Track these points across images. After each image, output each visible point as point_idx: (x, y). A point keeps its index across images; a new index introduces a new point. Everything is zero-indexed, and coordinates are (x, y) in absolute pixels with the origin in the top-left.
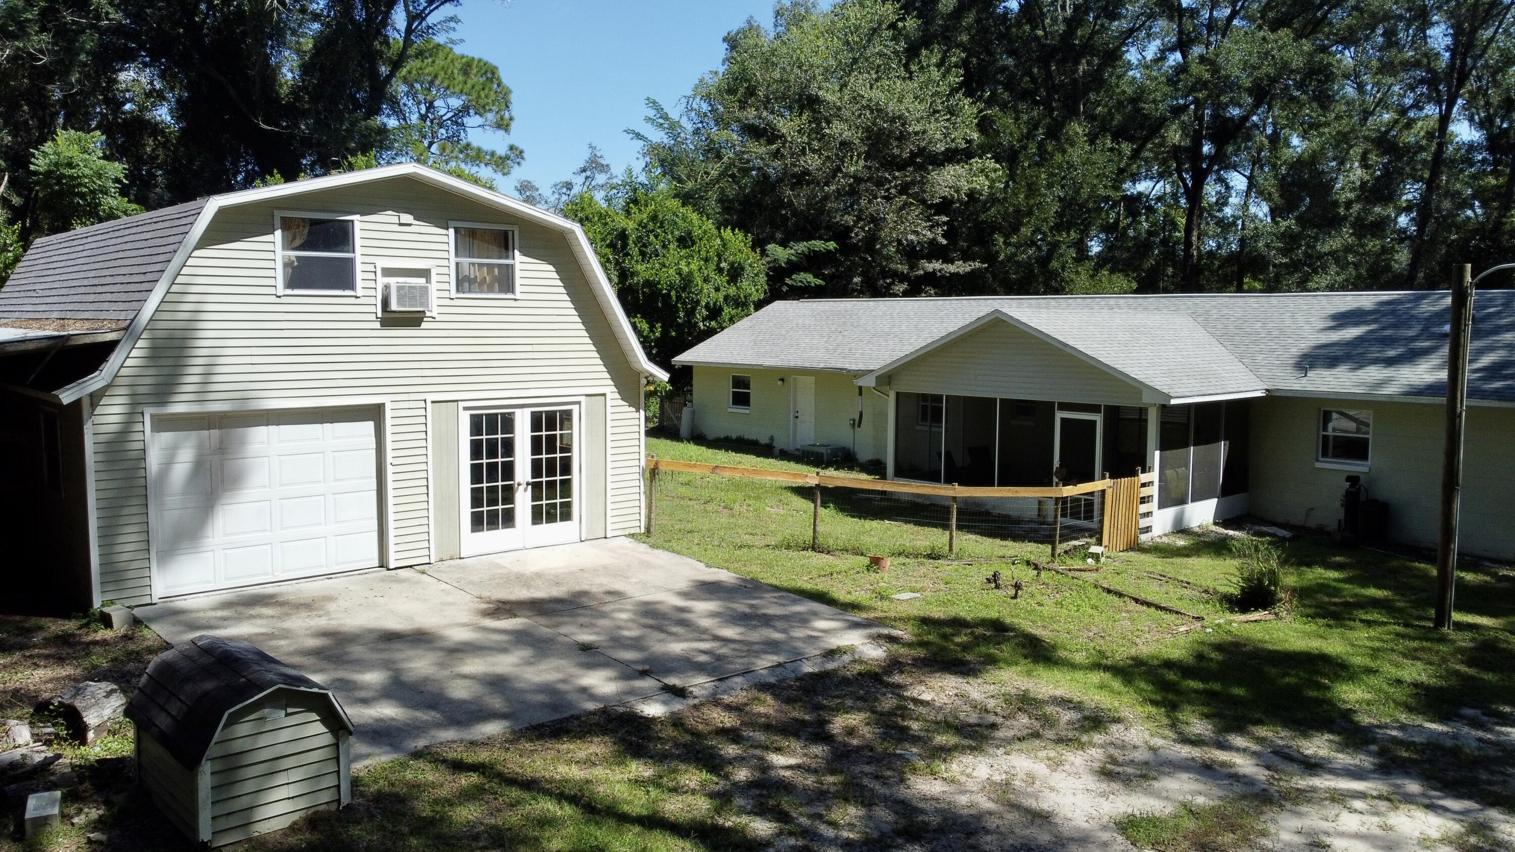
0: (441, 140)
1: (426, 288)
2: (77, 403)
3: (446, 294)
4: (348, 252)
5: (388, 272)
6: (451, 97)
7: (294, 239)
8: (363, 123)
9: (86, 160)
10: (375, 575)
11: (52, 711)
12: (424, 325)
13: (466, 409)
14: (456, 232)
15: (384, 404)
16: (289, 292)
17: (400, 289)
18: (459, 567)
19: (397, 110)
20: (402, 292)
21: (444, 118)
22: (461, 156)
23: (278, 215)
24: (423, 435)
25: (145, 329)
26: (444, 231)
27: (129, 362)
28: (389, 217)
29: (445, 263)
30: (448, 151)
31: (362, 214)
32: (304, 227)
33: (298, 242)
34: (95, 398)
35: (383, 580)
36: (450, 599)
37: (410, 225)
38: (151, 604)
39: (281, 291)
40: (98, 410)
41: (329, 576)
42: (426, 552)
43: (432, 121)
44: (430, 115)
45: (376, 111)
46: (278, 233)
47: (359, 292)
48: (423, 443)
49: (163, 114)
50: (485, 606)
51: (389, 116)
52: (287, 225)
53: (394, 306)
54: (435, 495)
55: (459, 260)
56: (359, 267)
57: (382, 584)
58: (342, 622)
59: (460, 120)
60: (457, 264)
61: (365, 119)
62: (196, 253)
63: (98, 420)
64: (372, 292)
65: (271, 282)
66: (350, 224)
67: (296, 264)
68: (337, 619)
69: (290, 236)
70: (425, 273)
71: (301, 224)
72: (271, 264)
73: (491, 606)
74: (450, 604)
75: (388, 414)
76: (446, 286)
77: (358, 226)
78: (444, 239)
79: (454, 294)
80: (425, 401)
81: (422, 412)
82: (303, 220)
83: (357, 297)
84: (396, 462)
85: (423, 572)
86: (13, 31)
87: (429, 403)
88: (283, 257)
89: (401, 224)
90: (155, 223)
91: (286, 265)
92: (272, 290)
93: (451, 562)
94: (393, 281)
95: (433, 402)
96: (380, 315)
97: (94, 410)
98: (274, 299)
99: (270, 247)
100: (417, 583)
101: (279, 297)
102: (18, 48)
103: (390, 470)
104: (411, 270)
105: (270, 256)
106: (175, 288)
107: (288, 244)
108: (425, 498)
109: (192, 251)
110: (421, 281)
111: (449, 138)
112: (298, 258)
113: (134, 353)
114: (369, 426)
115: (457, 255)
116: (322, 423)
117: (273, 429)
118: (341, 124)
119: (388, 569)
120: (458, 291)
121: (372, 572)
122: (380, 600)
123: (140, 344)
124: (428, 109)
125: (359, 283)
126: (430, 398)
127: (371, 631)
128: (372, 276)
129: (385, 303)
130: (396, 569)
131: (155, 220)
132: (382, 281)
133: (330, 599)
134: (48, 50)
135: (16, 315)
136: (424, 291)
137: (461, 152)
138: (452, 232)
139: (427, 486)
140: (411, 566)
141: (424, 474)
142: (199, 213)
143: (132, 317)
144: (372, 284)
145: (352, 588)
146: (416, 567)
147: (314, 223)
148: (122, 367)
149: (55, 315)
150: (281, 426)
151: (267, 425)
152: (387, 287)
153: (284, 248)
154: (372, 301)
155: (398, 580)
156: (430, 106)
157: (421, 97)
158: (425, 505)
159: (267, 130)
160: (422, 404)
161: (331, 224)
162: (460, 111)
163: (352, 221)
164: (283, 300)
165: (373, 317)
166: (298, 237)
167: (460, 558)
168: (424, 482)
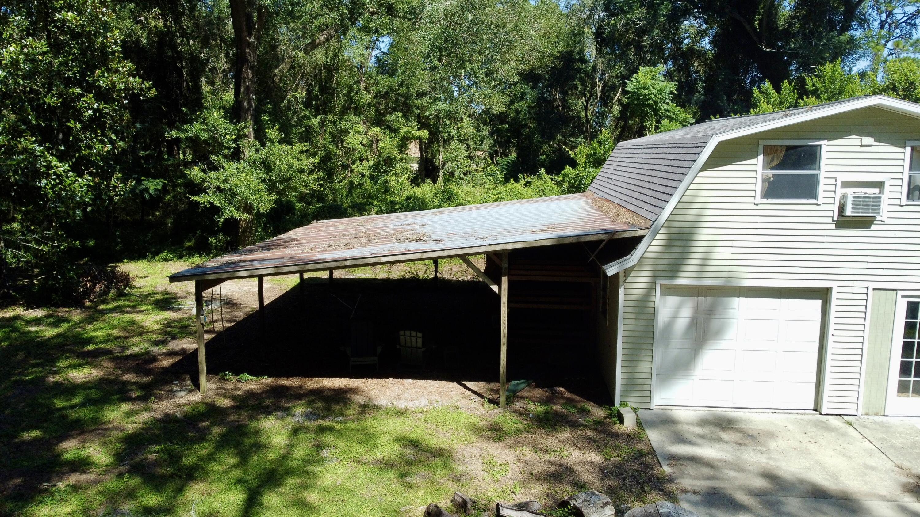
0: (896, 38)
1: (879, 198)
2: (617, 276)
3: (897, 202)
4: (815, 169)
5: (846, 184)
6: (908, 5)
7: (772, 160)
8: (837, 38)
9: (654, 84)
10: (810, 417)
11: (569, 510)
12: (873, 227)
13: (903, 296)
14: (912, 150)
15: (831, 288)
16: (765, 201)
17: (855, 198)
18: (882, 425)
19: (864, 22)
20: (857, 201)
21: (900, 22)
22: (911, 48)
23: (762, 143)
24: (863, 315)
25: (662, 227)
26: (901, 150)
27: (650, 249)
28: (853, 140)
29: (899, 176)
30: (900, 47)
31: (829, 139)
32: (781, 151)
33: (775, 163)
34: (627, 272)
35: (816, 424)
36: (872, 462)
37: (870, 146)
38: (650, 409)
39: (758, 200)
40: (629, 279)
41: (774, 410)
42: (855, 406)
43: (890, 25)
44: (889, 21)
45: (846, 28)
46: (761, 157)
47: (821, 200)
48: (862, 321)
49: (706, 44)
50: (905, 480)
51: (856, 30)
52: (769, 151)
53: (849, 212)
54: (868, 363)
55: (912, 173)
56: (822, 181)
57: (814, 429)
58: (778, 464)
59: (913, 22)
60: (910, 177)
61: (838, 36)
62: (701, 174)
63: (628, 285)
64: (832, 201)
65: (752, 193)
66: (819, 148)
67: (772, 179)
68: (775, 460)
69: (770, 159)
70: (880, 185)
71: (779, 149)
72: (753, 181)
73: (911, 481)
74: (873, 468)
75: (834, 295)
76: (898, 195)
77: (824, 149)
78: (901, 156)
79: (904, 201)
80: (867, 288)
81: (864, 297)
82: (781, 146)
83: (818, 205)
84: (836, 333)
85: (850, 424)
86: (626, 9)
87: (871, 291)
88: (763, 175)
89: (862, 146)
90: (678, 147)
91: (764, 181)
92: (752, 200)
93: (877, 418)
94: (850, 191)
95: (874, 289)
96: (836, 218)
97: (625, 280)
98: (752, 206)
99: (753, 168)
100: (845, 435)
101: (757, 205)
102: (628, 19)
103: (831, 339)
104: (867, 182)
105: (753, 174)
106: (684, 199)
107: (767, 165)
108: (858, 364)
109: (698, 173)
110: (877, 191)
111: (902, 35)
112: (774, 175)
113: (654, 243)
114: (818, 303)
115: (911, 169)
116: (780, 298)
117: (742, 299)
118: (820, 41)
119: (821, 414)
120: (908, 198)
121: (808, 414)
122: (813, 448)
123: (658, 237)
124: (888, 16)
125: (821, 194)
126: (872, 285)
127: (802, 482)
128: (833, 188)
129: (842, 209)
130: (827, 415)
131: (678, 145)
132: (840, 191)
133: (771, 435)
134: (643, 18)
135: (601, 193)
136: (877, 201)
137: (912, 45)
138: (908, 150)
139: (862, 355)
140: (840, 415)
141: (860, 346)
142: (704, 147)
143: (653, 219)
144: (832, 194)
145: (790, 427)
146: (845, 417)
147: (789, 148)
148: (645, 252)
149: (617, 201)
150: (749, 298)
151: (739, 297)
152: (844, 196)
153: (764, 168)
154: (831, 207)
155: (828, 428)
156: (890, 14)
157: (883, 8)
158: (858, 370)
159: (768, 51)
160: (865, 290)
161: (802, 148)
162: (914, 15)
163: (820, 146)
164: (760, 207)
165: (830, 220)
166: (775, 160)
167: (884, 416)
168: (859, 352)
